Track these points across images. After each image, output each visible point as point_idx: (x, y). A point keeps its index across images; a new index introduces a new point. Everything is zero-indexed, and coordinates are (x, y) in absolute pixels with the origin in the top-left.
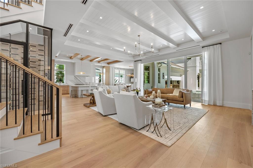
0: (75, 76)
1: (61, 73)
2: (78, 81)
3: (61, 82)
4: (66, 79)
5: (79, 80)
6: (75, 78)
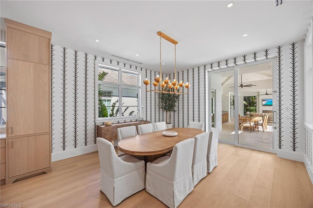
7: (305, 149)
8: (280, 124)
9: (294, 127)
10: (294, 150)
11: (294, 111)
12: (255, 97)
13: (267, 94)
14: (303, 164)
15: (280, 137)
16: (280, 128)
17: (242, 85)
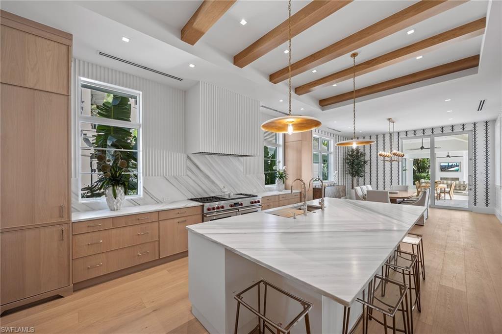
0: (188, 157)
1: (122, 138)
2: (203, 179)
3: (120, 190)
4: (145, 174)
5: (208, 177)
6: (189, 163)
7: (496, 204)
8: (475, 186)
9: (487, 188)
10: (487, 206)
11: (487, 175)
12: (428, 159)
13: (448, 156)
14: (494, 215)
15: (475, 196)
16: (475, 189)
17: (422, 147)
